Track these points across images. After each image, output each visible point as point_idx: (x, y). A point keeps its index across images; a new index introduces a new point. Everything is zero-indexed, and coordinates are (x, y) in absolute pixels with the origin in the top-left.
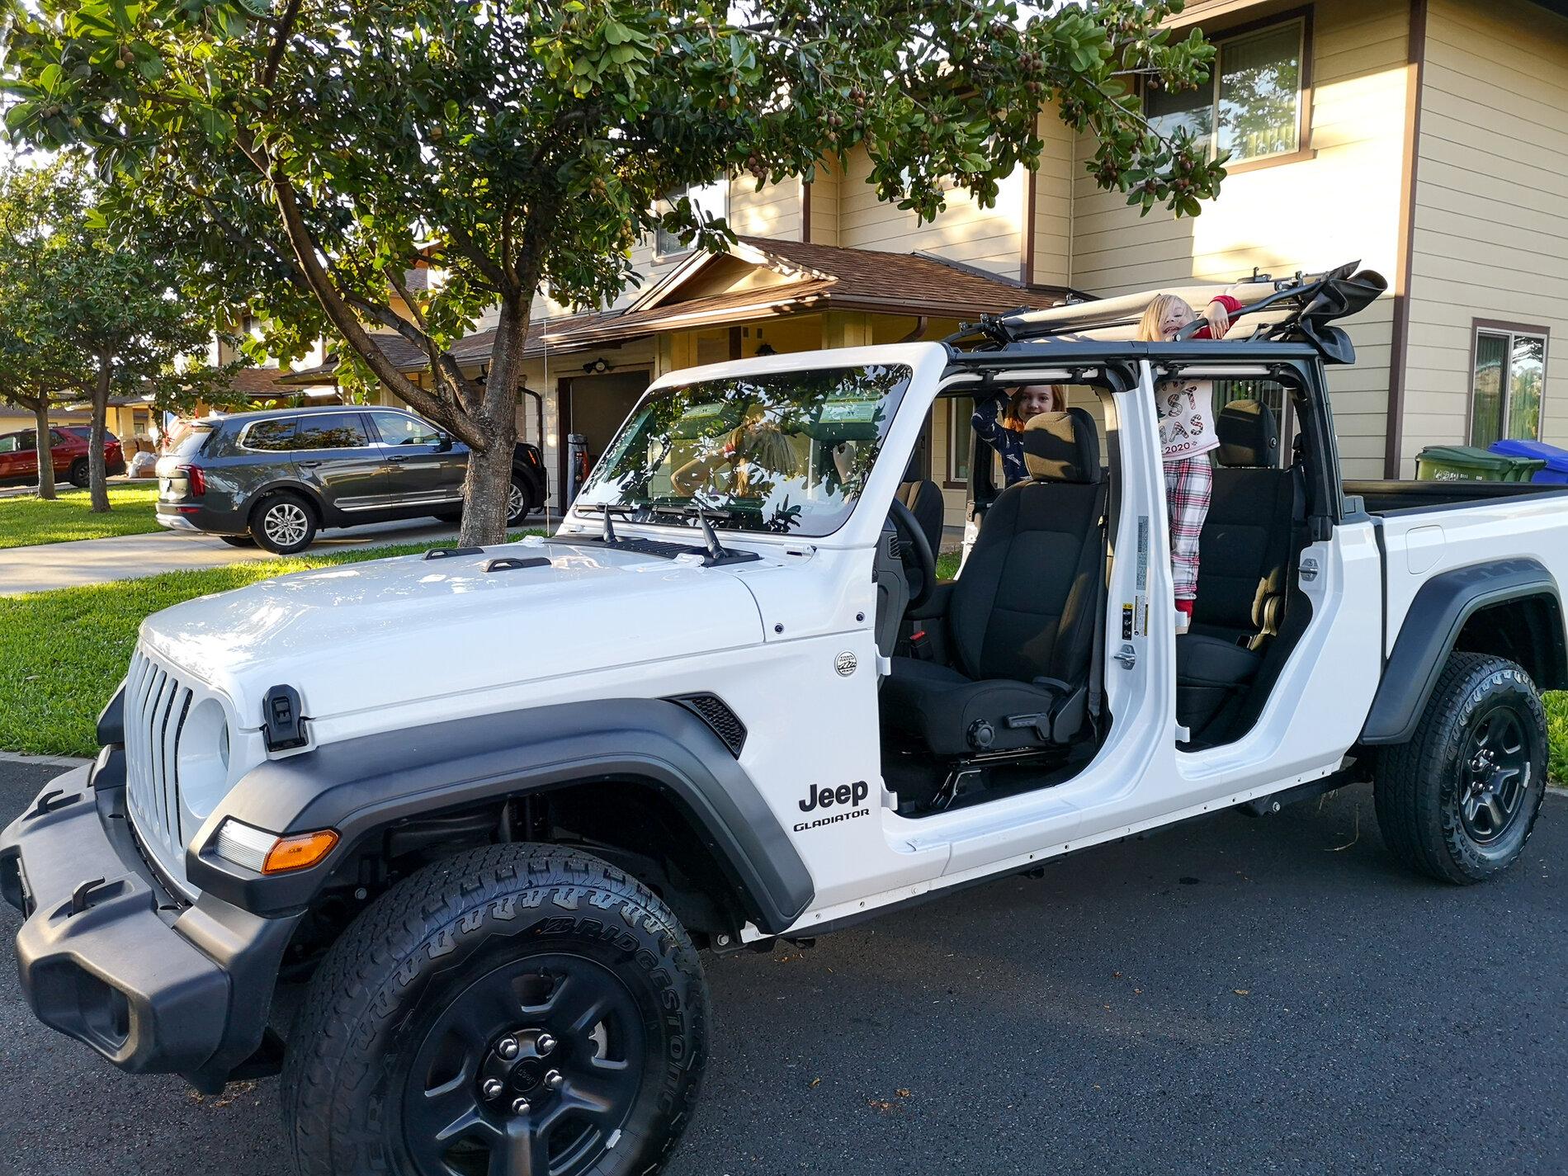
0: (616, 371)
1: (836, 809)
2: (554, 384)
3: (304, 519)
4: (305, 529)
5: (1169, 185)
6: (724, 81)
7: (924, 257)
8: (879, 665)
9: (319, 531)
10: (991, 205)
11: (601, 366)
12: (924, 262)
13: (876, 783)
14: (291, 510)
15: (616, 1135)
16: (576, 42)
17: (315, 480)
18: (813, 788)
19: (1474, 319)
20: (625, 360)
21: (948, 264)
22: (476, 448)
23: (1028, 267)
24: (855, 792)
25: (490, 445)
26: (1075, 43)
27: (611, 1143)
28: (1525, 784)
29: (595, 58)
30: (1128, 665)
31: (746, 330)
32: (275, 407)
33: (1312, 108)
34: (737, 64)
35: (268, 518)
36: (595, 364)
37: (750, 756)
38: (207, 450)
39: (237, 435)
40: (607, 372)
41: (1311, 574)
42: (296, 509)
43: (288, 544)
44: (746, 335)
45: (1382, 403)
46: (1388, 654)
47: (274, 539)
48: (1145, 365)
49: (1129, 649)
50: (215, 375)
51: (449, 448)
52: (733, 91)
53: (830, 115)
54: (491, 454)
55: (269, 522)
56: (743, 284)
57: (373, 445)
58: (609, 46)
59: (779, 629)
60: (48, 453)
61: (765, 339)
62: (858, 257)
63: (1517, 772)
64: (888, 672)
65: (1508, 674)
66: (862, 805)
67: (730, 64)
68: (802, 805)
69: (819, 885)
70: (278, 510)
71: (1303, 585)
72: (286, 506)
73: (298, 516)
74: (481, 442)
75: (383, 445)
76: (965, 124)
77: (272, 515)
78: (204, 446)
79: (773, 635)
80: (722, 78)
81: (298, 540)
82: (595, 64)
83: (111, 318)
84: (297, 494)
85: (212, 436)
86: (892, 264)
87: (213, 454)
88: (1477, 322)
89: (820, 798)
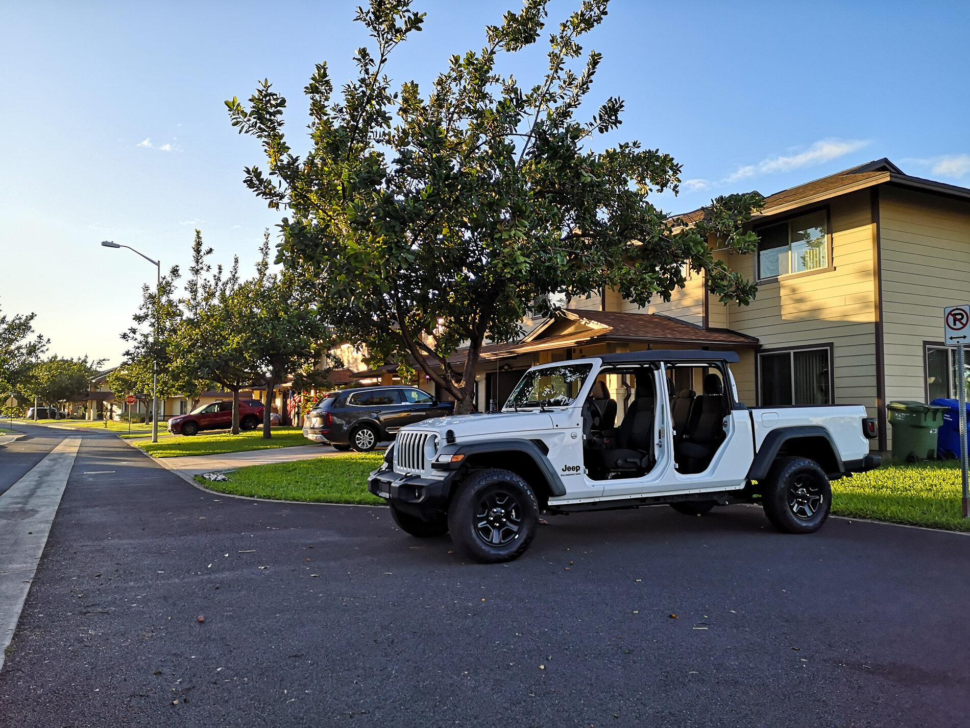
0: (513, 369)
1: (571, 472)
2: (484, 376)
3: (373, 437)
4: (373, 441)
5: (734, 294)
6: (555, 270)
7: (658, 315)
8: (583, 437)
9: (378, 444)
10: (669, 301)
11: (506, 367)
12: (657, 318)
13: (582, 467)
14: (367, 432)
15: (517, 536)
16: (506, 261)
17: (378, 418)
18: (566, 466)
19: (924, 341)
20: (517, 365)
21: (670, 319)
22: (458, 400)
23: (706, 319)
24: (577, 468)
25: (464, 398)
26: (692, 244)
27: (516, 537)
28: (821, 502)
29: (513, 266)
30: (660, 446)
31: (574, 349)
32: (344, 388)
33: (832, 248)
34: (560, 263)
35: (357, 436)
36: (504, 366)
37: (549, 456)
38: (333, 406)
39: (346, 399)
40: (509, 370)
41: (726, 426)
42: (369, 432)
43: (365, 448)
44: (574, 352)
45: (873, 381)
46: (757, 452)
47: (360, 446)
48: (662, 363)
49: (660, 442)
50: (320, 373)
51: (437, 405)
52: (559, 272)
53: (593, 278)
54: (464, 402)
55: (358, 438)
56: (571, 330)
57: (403, 404)
58: (517, 263)
59: (557, 426)
60: (237, 413)
61: (583, 353)
62: (625, 317)
63: (818, 498)
64: (585, 438)
65: (807, 462)
66: (579, 472)
67: (558, 264)
68: (563, 469)
69: (567, 491)
70: (362, 432)
71: (724, 429)
72: (365, 431)
73: (370, 435)
74: (461, 397)
75: (408, 403)
76: (650, 274)
77: (359, 435)
78: (332, 404)
79: (555, 427)
80: (554, 269)
81: (369, 446)
82: (512, 268)
83: (285, 348)
84: (369, 425)
85: (335, 400)
86: (642, 320)
87: (335, 407)
88: (925, 343)
89: (567, 468)
